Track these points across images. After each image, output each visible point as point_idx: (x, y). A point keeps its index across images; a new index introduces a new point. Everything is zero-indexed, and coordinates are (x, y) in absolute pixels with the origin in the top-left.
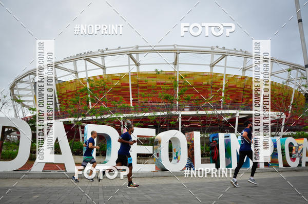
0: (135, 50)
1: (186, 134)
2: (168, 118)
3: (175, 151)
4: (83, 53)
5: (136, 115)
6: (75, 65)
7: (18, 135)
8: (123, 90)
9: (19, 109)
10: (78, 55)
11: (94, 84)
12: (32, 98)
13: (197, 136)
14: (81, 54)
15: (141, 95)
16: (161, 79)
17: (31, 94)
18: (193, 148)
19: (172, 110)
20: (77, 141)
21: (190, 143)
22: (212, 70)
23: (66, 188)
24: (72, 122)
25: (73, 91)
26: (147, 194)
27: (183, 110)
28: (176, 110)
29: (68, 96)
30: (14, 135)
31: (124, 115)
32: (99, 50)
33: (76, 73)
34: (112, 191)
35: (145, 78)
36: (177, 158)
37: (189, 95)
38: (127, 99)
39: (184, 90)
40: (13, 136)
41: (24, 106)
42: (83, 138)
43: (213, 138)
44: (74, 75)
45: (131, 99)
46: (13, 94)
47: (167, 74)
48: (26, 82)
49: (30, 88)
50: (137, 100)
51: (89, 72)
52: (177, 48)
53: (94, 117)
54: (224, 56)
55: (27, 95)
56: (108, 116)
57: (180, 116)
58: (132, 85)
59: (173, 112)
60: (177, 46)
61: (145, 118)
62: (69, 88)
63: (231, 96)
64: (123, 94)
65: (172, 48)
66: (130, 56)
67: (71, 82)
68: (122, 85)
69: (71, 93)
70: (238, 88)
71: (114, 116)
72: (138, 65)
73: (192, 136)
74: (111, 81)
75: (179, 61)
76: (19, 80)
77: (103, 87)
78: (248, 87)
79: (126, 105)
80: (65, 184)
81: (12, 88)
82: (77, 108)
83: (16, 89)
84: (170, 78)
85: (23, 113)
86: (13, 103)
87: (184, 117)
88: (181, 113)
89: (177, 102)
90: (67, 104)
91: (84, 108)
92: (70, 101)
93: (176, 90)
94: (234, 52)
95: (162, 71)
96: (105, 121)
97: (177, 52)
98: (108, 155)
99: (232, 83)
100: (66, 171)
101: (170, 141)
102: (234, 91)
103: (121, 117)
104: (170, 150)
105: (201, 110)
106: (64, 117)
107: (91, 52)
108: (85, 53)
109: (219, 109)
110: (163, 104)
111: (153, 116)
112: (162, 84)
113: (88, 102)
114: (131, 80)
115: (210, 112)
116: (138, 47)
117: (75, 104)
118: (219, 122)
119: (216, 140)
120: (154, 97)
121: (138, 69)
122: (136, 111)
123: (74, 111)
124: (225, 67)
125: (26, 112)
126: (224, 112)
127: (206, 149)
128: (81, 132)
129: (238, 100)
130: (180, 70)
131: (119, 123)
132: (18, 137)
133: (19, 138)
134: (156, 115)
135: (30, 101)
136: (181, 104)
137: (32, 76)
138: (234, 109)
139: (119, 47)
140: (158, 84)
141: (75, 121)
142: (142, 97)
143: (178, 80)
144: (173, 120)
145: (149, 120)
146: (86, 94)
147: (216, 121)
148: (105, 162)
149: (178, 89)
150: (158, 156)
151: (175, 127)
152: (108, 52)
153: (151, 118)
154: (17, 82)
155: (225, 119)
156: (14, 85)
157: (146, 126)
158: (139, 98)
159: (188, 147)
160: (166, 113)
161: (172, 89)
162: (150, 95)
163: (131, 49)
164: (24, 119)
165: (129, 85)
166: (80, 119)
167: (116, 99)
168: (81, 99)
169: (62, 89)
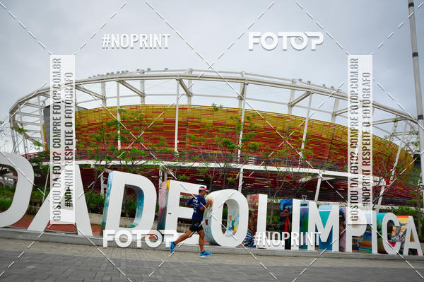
0: (187, 74)
1: (248, 196)
2: (225, 172)
3: (231, 219)
4: (115, 73)
5: (181, 164)
6: (103, 88)
7: (15, 177)
8: (166, 128)
9: (19, 141)
10: (108, 74)
11: (127, 116)
12: (39, 128)
13: (263, 200)
14: (112, 73)
15: (190, 137)
16: (220, 117)
17: (39, 122)
18: (256, 216)
19: (231, 162)
20: (96, 193)
21: (253, 210)
22: (290, 111)
23: (75, 257)
24: (92, 167)
25: (98, 124)
26: (187, 276)
27: (247, 163)
28: (237, 162)
29: (90, 130)
30: (8, 177)
31: (165, 162)
32: (138, 70)
33: (104, 99)
34: (139, 268)
35: (197, 115)
36: (233, 228)
37: (257, 143)
38: (171, 141)
39: (250, 136)
40: (8, 179)
41: (27, 137)
42: (105, 189)
43: (285, 205)
44: (101, 101)
45: (176, 141)
46: (14, 120)
47: (228, 111)
48: (33, 105)
49: (38, 113)
50: (185, 144)
51: (121, 98)
52: (245, 76)
53: (123, 162)
54: (308, 94)
55: (33, 123)
56: (142, 162)
57: (242, 171)
58: (179, 122)
59: (232, 165)
60: (246, 74)
61: (193, 170)
62: (92, 118)
63: (314, 150)
64: (165, 134)
65: (239, 76)
66: (180, 82)
67: (96, 111)
68: (166, 121)
69: (94, 126)
70: (324, 139)
71: (150, 163)
72: (189, 95)
73: (256, 199)
74: (150, 114)
75: (247, 95)
77: (138, 122)
78: (338, 139)
79: (169, 149)
80: (74, 251)
82: (100, 148)
83: (18, 113)
84: (232, 118)
85: (25, 147)
86: (12, 132)
87: (247, 172)
88: (243, 167)
89: (239, 151)
90: (86, 140)
91: (109, 148)
92: (91, 137)
93: (239, 134)
94: (323, 89)
95: (221, 107)
96: (138, 168)
97: (245, 83)
98: (138, 216)
99: (316, 131)
100: (77, 234)
101: (225, 205)
102: (319, 143)
103: (161, 165)
104: (225, 216)
105: (271, 165)
106: (81, 159)
107: (127, 71)
108: (118, 72)
109: (295, 165)
110: (220, 152)
111: (204, 168)
112: (221, 124)
113: (117, 140)
114: (179, 116)
115: (283, 169)
116: (191, 71)
117: (99, 141)
118: (295, 183)
119: (289, 209)
120: (208, 141)
121: (189, 101)
122: (182, 158)
123: (96, 152)
124: (309, 109)
125: (29, 147)
126: (302, 170)
127: (273, 219)
128: (102, 182)
129: (322, 155)
130: (247, 107)
131: (157, 174)
132: (14, 180)
133: (16, 181)
134: (208, 166)
135: (36, 132)
136: (244, 154)
137: (42, 98)
138: (316, 167)
139: (166, 69)
140: (215, 124)
141: (96, 165)
142: (192, 141)
143: (242, 121)
144: (231, 176)
145: (198, 172)
146: (114, 129)
147: (291, 182)
148: (133, 226)
149: (241, 133)
150: (207, 224)
151: (234, 186)
152: (150, 74)
153: (201, 171)
154: (20, 103)
155: (303, 180)
156: (16, 108)
157: (193, 181)
158: (187, 141)
159: (250, 214)
160: (222, 165)
161: (234, 133)
162: (202, 138)
163: (182, 73)
164: (26, 156)
165: (174, 122)
166: (103, 163)
167: (155, 140)
168: (108, 135)
169: (83, 120)
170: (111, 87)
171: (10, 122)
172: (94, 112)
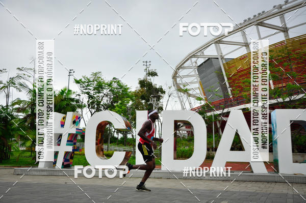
4: (252, 17)
6: (244, 35)
9: (185, 100)
10: (245, 21)
11: (275, 54)
12: (197, 85)
14: (249, 19)
17: (196, 80)
23: (258, 193)
25: (246, 69)
29: (240, 77)
32: (274, 7)
33: (247, 45)
40: (183, 132)
44: (245, 47)
46: (177, 84)
48: (188, 67)
49: (193, 73)
55: (192, 83)
56: (301, 96)
69: (244, 72)
74: (298, 47)
76: (180, 67)
77: (287, 57)
81: (175, 77)
83: (178, 77)
85: (190, 104)
86: (178, 94)
90: (239, 87)
92: (244, 83)
100: (253, 172)
106: (239, 104)
107: (263, 12)
108: (255, 16)
125: (193, 103)
132: (188, 131)
135: (195, 89)
137: (194, 59)
152: (288, 5)
154: (178, 69)
156: (176, 73)
164: (194, 110)
169: (232, 69)
171: (174, 85)
172: (241, 59)
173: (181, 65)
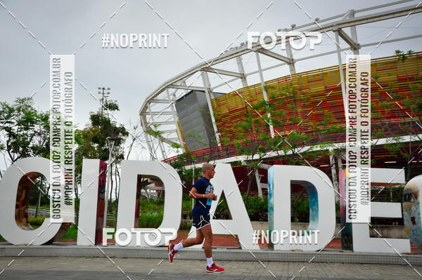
0: (348, 19)
6: (240, 63)
7: (160, 188)
8: (330, 98)
9: (156, 146)
10: (242, 45)
11: (276, 93)
12: (174, 127)
14: (247, 42)
17: (173, 120)
20: (253, 195)
24: (243, 163)
25: (241, 109)
29: (232, 118)
30: (151, 189)
31: (336, 145)
33: (243, 77)
38: (339, 115)
40: (151, 191)
41: (163, 140)
44: (240, 80)
46: (146, 123)
47: (419, 57)
48: (164, 101)
51: (265, 72)
53: (281, 153)
55: (167, 123)
56: (306, 148)
61: (379, 150)
62: (232, 104)
64: (331, 107)
66: (340, 33)
67: (236, 94)
68: (327, 90)
69: (238, 113)
71: (317, 148)
72: (355, 47)
74: (305, 85)
76: (152, 100)
77: (291, 97)
81: (143, 113)
82: (249, 139)
83: (148, 113)
85: (163, 152)
86: (147, 137)
90: (231, 132)
91: (260, 137)
92: (236, 127)
95: (410, 53)
96: (302, 158)
98: (313, 220)
100: (241, 248)
103: (331, 149)
106: (229, 155)
110: (415, 119)
111: (394, 144)
112: (411, 79)
113: (268, 126)
116: (353, 13)
117: (246, 131)
123: (245, 144)
125: (167, 151)
128: (258, 181)
131: (327, 161)
132: (157, 191)
133: (162, 193)
134: (401, 141)
135: (171, 132)
137: (171, 91)
139: (317, 20)
140: (400, 80)
141: (248, 161)
145: (386, 152)
146: (263, 112)
150: (414, 223)
153: (391, 149)
154: (149, 102)
156: (145, 107)
163: (339, 20)
166: (256, 157)
167: (318, 118)
168: (256, 122)
169: (222, 107)
170: (250, 61)
171: (142, 125)
172: (234, 95)
173: (153, 97)
